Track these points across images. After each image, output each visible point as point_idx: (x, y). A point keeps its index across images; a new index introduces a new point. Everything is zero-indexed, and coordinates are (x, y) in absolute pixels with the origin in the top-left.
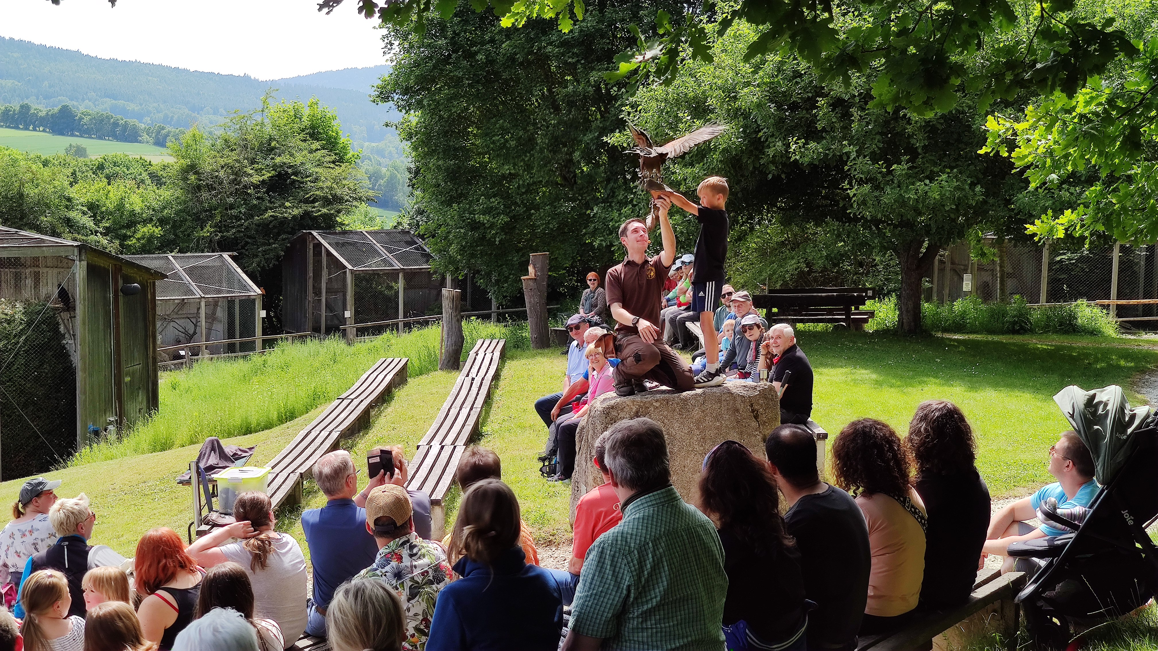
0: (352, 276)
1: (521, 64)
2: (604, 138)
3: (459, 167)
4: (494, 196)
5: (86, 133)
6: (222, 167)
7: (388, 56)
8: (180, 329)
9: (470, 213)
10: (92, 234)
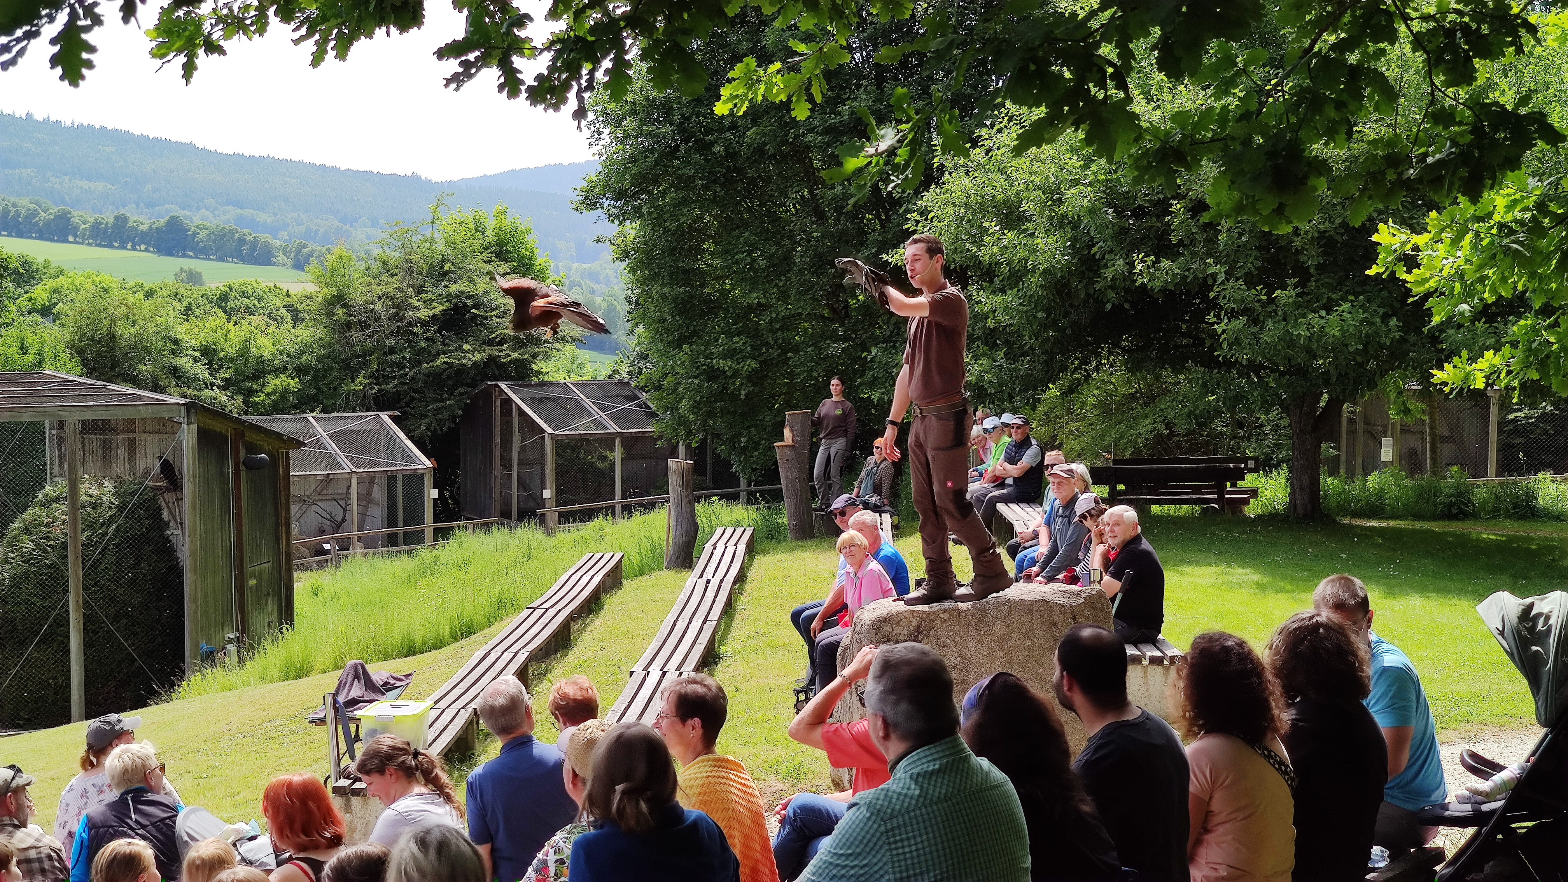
0: (553, 445)
1: (773, 156)
2: (884, 256)
3: (692, 296)
4: (739, 334)
5: (202, 254)
6: (380, 298)
7: (595, 149)
8: (325, 515)
9: (706, 358)
10: (207, 388)
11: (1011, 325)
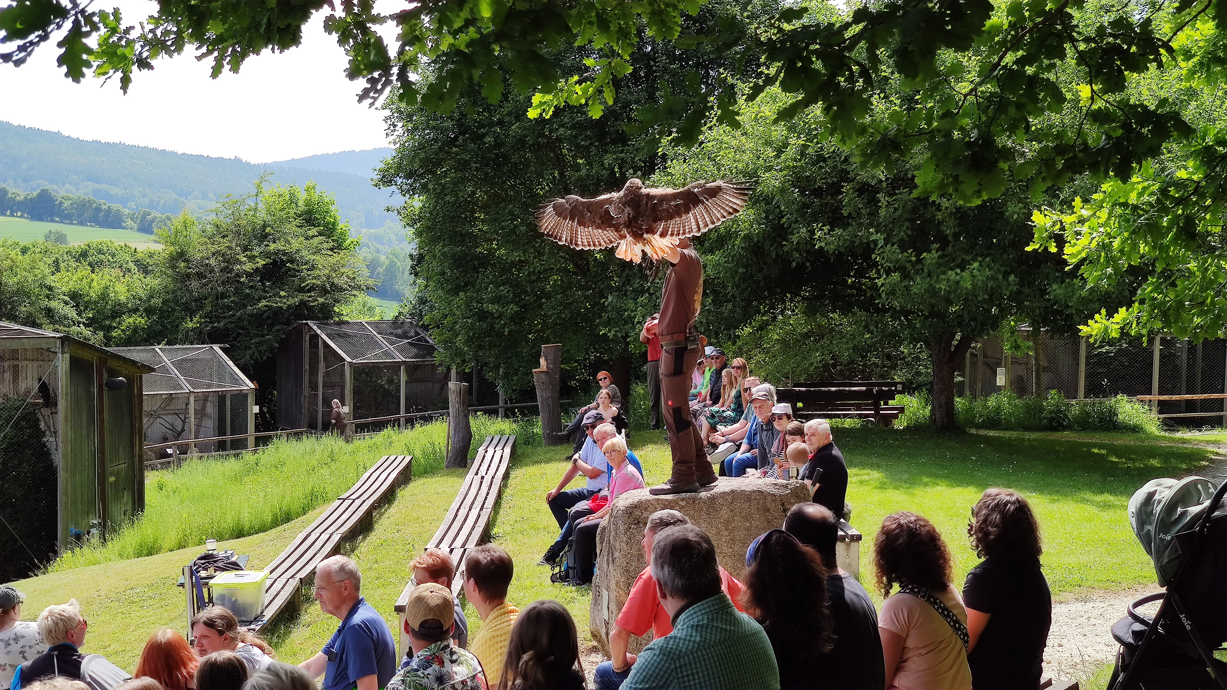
0: (351, 371)
1: (531, 147)
3: (466, 254)
4: (504, 284)
5: (67, 219)
6: (214, 254)
7: (391, 138)
8: (168, 426)
9: (478, 302)
10: (74, 325)
11: (718, 278)
